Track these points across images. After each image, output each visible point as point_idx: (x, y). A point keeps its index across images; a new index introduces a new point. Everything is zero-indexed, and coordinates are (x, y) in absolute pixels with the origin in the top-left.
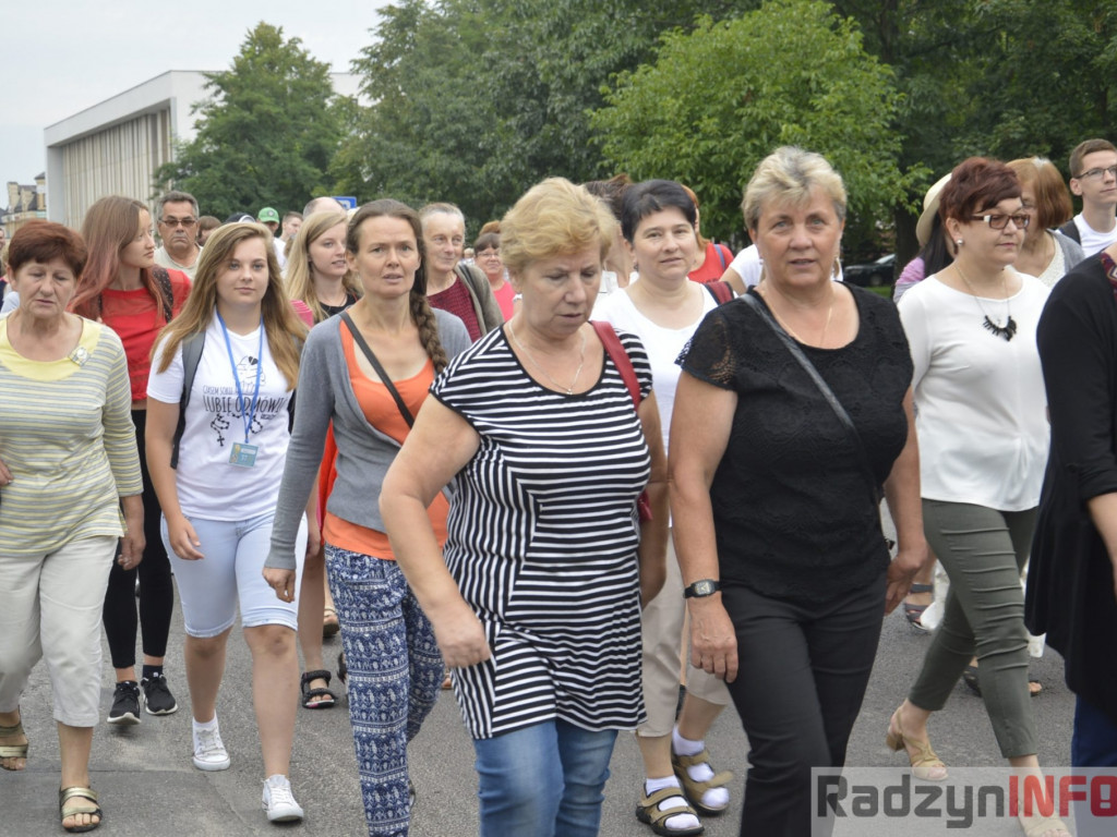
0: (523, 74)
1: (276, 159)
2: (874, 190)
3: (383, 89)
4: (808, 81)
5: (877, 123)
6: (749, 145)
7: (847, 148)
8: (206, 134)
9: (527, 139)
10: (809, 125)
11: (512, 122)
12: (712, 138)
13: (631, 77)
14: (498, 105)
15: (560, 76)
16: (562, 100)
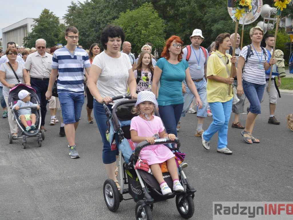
0: (95, 20)
1: (48, 36)
2: (160, 44)
3: (69, 22)
4: (147, 22)
5: (161, 31)
6: (136, 35)
7: (155, 36)
8: (34, 31)
9: (96, 33)
10: (148, 31)
11: (93, 29)
12: (129, 33)
13: (113, 21)
14: (90, 26)
15: (101, 21)
16: (103, 25)
